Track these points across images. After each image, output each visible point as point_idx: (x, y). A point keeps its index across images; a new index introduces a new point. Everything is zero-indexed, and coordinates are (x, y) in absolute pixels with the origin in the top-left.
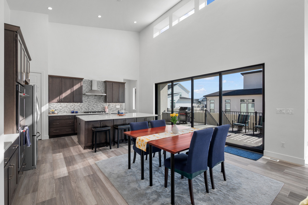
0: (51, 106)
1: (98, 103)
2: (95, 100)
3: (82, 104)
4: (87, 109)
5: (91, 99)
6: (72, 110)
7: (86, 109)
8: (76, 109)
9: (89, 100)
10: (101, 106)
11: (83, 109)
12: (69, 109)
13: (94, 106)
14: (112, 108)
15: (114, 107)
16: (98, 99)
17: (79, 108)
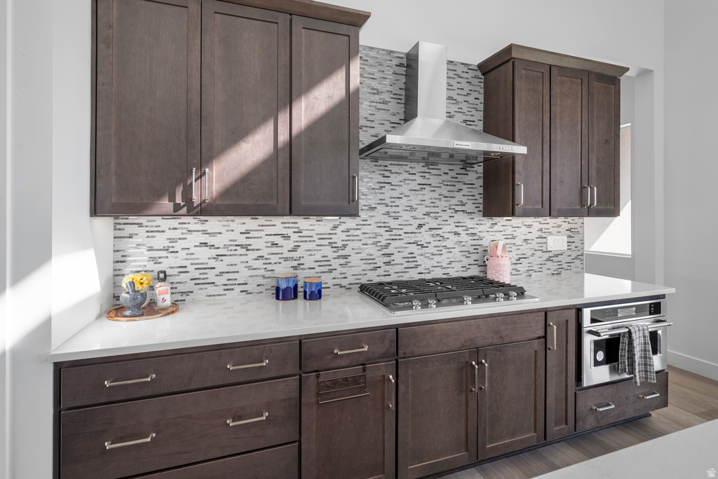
0: (135, 240)
1: (445, 216)
2: (427, 194)
3: (350, 222)
4: (380, 261)
5: (405, 189)
6: (283, 270)
7: (369, 260)
8: (308, 261)
9: (388, 193)
10: (464, 237)
11: (355, 259)
12: (259, 264)
13: (418, 238)
14: (525, 249)
15: (534, 245)
16: (444, 190)
17: (328, 251)
